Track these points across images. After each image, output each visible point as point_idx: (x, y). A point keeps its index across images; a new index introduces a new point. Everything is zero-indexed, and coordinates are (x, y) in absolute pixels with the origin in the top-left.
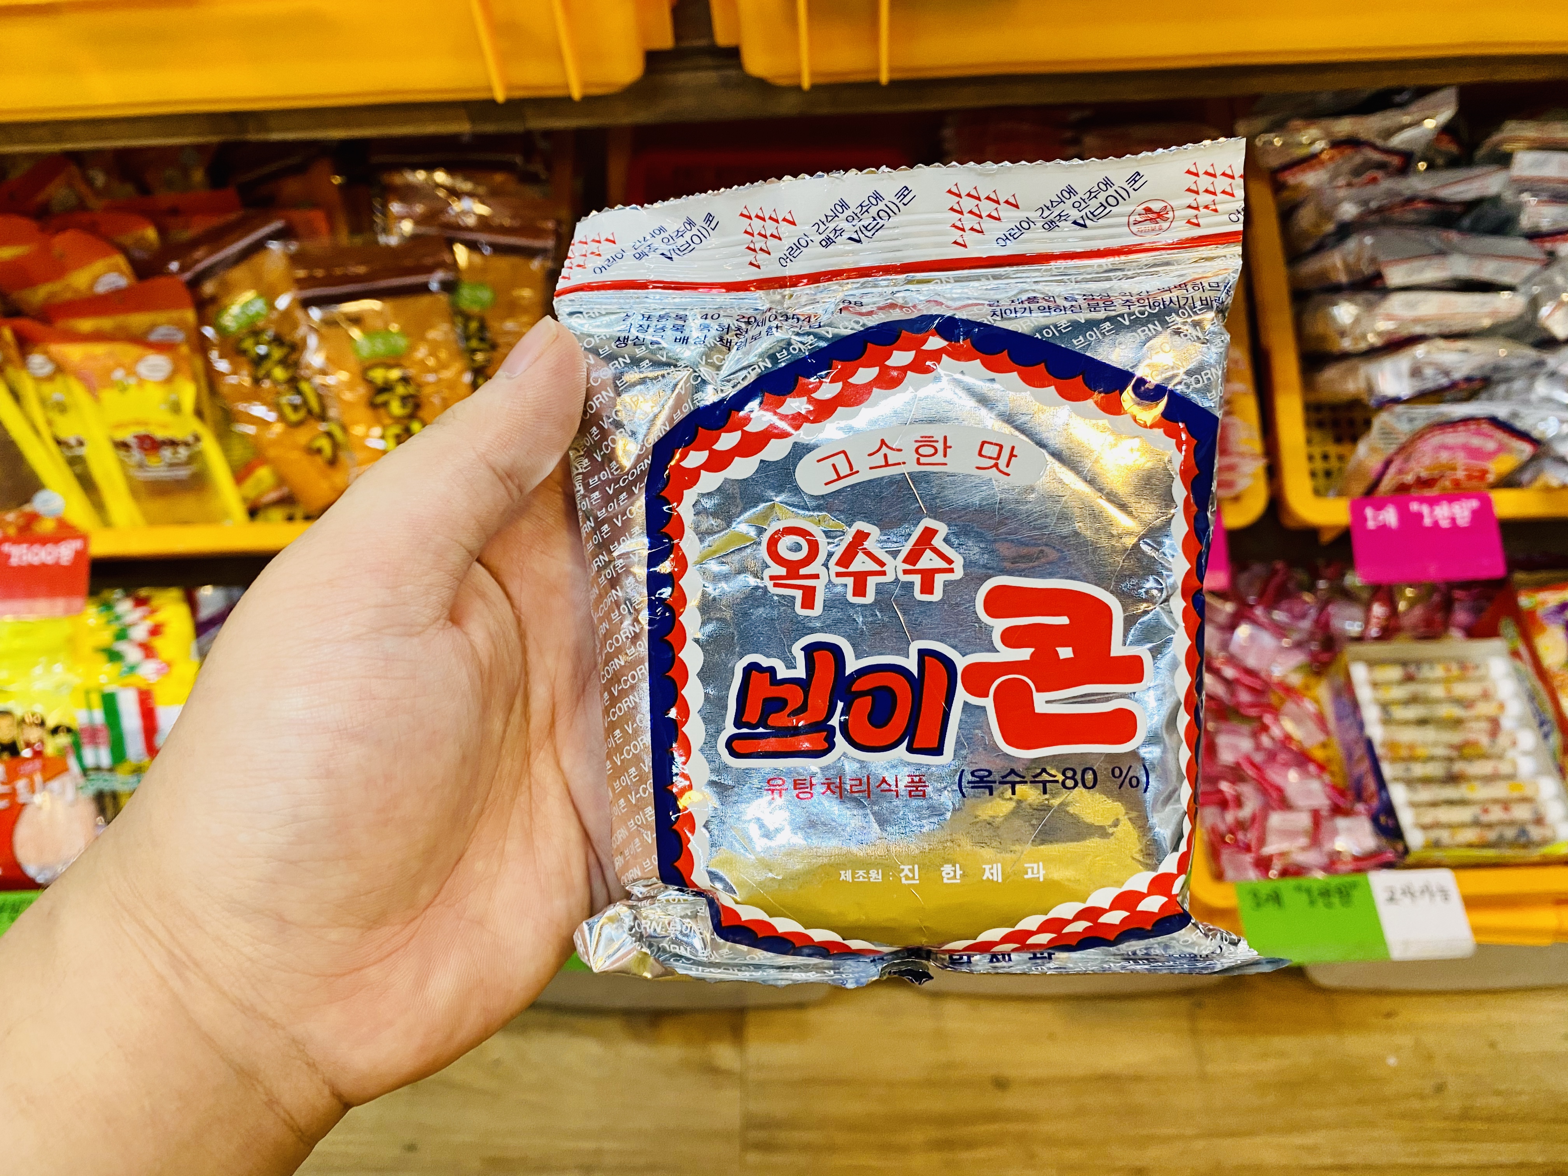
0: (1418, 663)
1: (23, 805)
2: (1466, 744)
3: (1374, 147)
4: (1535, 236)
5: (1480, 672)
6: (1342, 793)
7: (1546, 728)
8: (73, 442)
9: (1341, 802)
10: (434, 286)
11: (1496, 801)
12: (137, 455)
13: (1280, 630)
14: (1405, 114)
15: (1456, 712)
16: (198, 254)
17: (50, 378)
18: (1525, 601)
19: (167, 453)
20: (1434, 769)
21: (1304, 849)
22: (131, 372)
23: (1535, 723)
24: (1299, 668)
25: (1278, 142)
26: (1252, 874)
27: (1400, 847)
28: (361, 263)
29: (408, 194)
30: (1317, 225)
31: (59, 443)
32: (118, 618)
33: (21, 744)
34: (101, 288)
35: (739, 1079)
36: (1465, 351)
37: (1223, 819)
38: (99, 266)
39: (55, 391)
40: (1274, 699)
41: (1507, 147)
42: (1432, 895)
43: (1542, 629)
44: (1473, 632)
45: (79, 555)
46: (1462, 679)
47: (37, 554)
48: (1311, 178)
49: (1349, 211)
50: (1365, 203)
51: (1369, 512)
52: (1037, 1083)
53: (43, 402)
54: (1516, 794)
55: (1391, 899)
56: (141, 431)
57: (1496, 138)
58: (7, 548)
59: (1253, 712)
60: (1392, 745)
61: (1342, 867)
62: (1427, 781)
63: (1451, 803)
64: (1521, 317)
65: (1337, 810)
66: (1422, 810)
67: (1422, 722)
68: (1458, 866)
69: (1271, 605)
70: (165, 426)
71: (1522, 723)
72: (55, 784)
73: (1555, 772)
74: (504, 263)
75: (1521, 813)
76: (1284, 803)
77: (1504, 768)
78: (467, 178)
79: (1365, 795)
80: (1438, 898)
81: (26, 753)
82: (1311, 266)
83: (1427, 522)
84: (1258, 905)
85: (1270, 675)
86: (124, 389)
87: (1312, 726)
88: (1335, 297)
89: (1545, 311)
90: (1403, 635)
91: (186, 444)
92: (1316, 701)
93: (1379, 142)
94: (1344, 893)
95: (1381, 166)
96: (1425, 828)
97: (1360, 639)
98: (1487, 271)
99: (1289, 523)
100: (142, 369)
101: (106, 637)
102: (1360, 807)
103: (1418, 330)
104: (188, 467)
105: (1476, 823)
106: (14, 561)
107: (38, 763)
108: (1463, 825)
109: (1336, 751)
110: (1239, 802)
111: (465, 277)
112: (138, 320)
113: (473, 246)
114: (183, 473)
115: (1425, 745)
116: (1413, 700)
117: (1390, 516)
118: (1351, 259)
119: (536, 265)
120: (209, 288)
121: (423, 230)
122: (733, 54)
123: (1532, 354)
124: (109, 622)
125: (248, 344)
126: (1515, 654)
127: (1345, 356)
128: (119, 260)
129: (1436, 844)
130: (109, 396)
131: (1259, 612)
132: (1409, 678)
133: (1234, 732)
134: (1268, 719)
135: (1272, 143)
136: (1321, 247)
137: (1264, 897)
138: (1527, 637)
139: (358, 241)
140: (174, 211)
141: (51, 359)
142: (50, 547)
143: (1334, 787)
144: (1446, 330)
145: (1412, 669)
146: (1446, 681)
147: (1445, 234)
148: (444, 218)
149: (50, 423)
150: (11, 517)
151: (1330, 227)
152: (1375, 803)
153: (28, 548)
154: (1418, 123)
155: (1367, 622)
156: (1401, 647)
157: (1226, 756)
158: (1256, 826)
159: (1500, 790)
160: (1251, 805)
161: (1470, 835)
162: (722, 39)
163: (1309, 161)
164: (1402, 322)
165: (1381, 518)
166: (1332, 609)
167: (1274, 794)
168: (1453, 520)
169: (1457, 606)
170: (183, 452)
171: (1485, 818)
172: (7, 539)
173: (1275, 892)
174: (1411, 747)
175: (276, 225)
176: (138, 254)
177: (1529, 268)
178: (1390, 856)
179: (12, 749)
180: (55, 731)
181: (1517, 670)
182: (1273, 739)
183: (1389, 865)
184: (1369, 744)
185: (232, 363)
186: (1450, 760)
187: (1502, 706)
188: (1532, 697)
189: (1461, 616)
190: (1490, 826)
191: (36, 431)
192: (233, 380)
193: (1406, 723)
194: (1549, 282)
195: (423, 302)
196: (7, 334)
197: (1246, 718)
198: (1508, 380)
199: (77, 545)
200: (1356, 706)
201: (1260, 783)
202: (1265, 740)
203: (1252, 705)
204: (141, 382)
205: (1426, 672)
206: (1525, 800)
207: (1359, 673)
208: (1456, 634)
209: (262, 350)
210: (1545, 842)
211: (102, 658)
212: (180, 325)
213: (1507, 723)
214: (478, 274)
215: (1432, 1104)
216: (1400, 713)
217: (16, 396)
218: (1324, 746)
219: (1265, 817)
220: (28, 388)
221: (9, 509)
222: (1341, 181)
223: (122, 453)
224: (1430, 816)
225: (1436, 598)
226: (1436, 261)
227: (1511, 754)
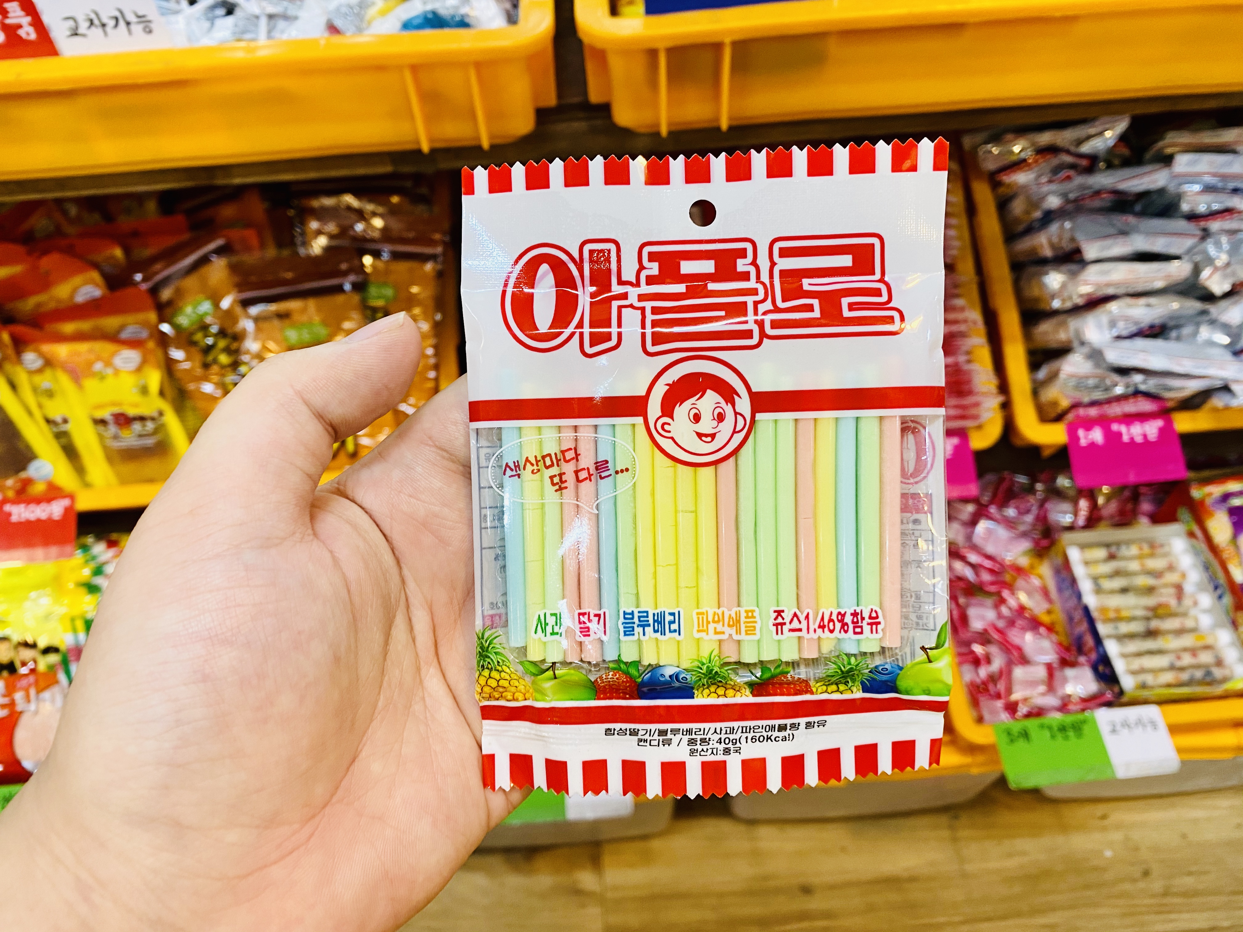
0: (1118, 544)
1: (21, 713)
2: (1160, 606)
3: (1068, 152)
4: (1193, 217)
5: (1166, 549)
6: (1067, 649)
7: (1219, 592)
8: (59, 419)
9: (1067, 657)
10: (347, 287)
11: (1185, 650)
12: (112, 429)
13: (1010, 524)
14: (1091, 127)
15: (1149, 581)
16: (158, 266)
17: (40, 371)
18: (1196, 493)
19: (137, 427)
20: (1136, 627)
21: (1043, 694)
22: (108, 363)
23: (1211, 587)
24: (1025, 553)
25: (995, 150)
26: (1004, 716)
27: (1116, 689)
28: (288, 270)
29: (322, 214)
30: (1027, 212)
31: (48, 421)
32: (94, 558)
33: (18, 664)
34: (80, 298)
35: (599, 898)
36: (1148, 305)
37: (978, 674)
38: (77, 280)
39: (45, 380)
40: (1007, 577)
41: (1169, 151)
42: (1144, 726)
43: (1210, 514)
44: (1157, 519)
45: (68, 510)
46: (1152, 555)
47: (33, 512)
48: (1021, 178)
49: (1054, 202)
50: (1064, 195)
51: (1081, 433)
52: (832, 887)
53: (35, 390)
54: (1200, 643)
55: (1114, 731)
56: (116, 410)
57: (1160, 144)
58: (7, 508)
59: (993, 589)
60: (1103, 610)
61: (1071, 707)
62: (1132, 636)
63: (1151, 653)
64: (1186, 280)
65: (1065, 663)
66: (1130, 659)
67: (1124, 591)
68: (1161, 702)
69: (1003, 504)
70: (136, 405)
71: (1201, 588)
72: (46, 695)
73: (1229, 625)
74: (403, 267)
75: (1205, 658)
76: (1024, 660)
77: (1189, 623)
78: (370, 201)
79: (1086, 649)
80: (1149, 728)
81: (24, 670)
82: (1024, 245)
83: (1126, 438)
84: (1012, 741)
85: (1003, 560)
86: (102, 378)
87: (1038, 597)
88: (1046, 268)
89: (1205, 274)
90: (1103, 523)
91: (153, 419)
92: (1040, 577)
93: (1073, 149)
94: (1077, 728)
95: (1073, 167)
96: (1134, 673)
97: (1071, 528)
98: (1158, 245)
99: (1018, 443)
100: (117, 361)
101: (86, 573)
102: (1082, 659)
103: (1111, 291)
104: (155, 437)
105: (1172, 668)
106: (14, 519)
107: (32, 679)
108: (1162, 670)
109: (1059, 617)
110: (988, 660)
111: (372, 279)
112: (111, 322)
113: (376, 254)
114: (150, 442)
115: (1129, 608)
116: (1117, 573)
117: (1097, 435)
118: (1055, 240)
119: (429, 267)
120: (166, 294)
121: (335, 243)
122: (605, 109)
123: (1197, 305)
124: (87, 562)
125: (198, 336)
126: (1191, 535)
127: (1055, 313)
128: (95, 275)
129: (1143, 686)
130: (90, 384)
131: (993, 510)
132: (1112, 557)
133: (982, 605)
134: (1006, 594)
135: (991, 152)
136: (1030, 230)
137: (1016, 734)
138: (1200, 522)
139: (286, 253)
140: (135, 234)
141: (41, 355)
142: (43, 506)
143: (1060, 644)
144: (1131, 290)
145: (1113, 549)
146: (1140, 557)
147: (1124, 218)
148: (351, 233)
149: (40, 406)
150: (10, 482)
151: (1038, 214)
152: (1094, 656)
153: (26, 507)
154: (1101, 133)
155: (1076, 514)
156: (1104, 533)
157: (977, 624)
158: (1003, 678)
159: (1187, 641)
160: (998, 663)
161: (1168, 677)
162: (595, 96)
163: (1019, 164)
164: (1099, 286)
165: (1090, 437)
166: (1048, 506)
167: (1015, 653)
168: (1145, 436)
169: (1142, 498)
170: (150, 426)
171: (1179, 664)
172: (5, 501)
173: (1025, 731)
174: (1117, 610)
175: (219, 242)
176: (108, 269)
177: (1189, 242)
178: (1109, 696)
179: (10, 667)
180: (47, 651)
181: (1193, 547)
182: (1010, 609)
183: (1109, 704)
184: (1086, 610)
185: (188, 353)
186: (1148, 619)
187: (1184, 576)
188: (1207, 567)
189: (1146, 506)
190: (1182, 669)
191: (30, 413)
192: (186, 365)
193: (1112, 592)
194: (1205, 252)
195: (340, 299)
196: (6, 337)
197: (989, 594)
198: (1178, 327)
199: (66, 502)
200: (1073, 581)
201: (1004, 645)
202: (1004, 610)
203: (993, 583)
204: (117, 372)
205: (1124, 551)
206: (1207, 647)
207: (1074, 555)
208: (1144, 521)
209: (210, 341)
210: (1225, 680)
211: (83, 590)
212: (145, 324)
213: (1189, 588)
214: (382, 276)
215: (1141, 885)
216: (1107, 584)
217: (13, 386)
218: (1049, 612)
219: (1009, 673)
220: (22, 378)
221: (7, 477)
222: (1044, 179)
223: (101, 428)
224: (1137, 664)
225: (1127, 493)
226: (1121, 240)
227: (1193, 612)
